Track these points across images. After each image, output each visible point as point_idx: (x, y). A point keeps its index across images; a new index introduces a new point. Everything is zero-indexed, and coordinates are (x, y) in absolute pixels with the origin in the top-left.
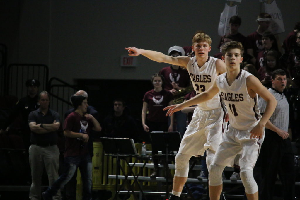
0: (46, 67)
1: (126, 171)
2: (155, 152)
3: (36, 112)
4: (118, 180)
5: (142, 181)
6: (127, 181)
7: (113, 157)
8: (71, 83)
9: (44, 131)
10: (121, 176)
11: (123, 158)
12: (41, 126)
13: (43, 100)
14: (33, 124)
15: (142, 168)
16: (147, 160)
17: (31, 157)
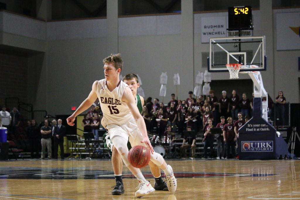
0: (46, 111)
1: (75, 146)
2: (86, 139)
3: (43, 127)
4: (72, 149)
5: (81, 149)
6: (75, 150)
7: (70, 142)
8: (54, 116)
9: (46, 134)
10: (74, 148)
11: (74, 142)
12: (45, 132)
13: (46, 123)
14: (42, 131)
15: (80, 145)
16: (82, 142)
17: (42, 143)
